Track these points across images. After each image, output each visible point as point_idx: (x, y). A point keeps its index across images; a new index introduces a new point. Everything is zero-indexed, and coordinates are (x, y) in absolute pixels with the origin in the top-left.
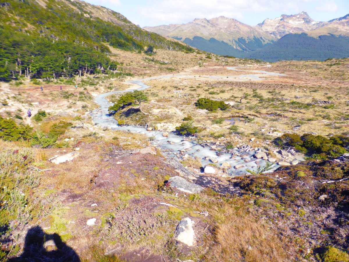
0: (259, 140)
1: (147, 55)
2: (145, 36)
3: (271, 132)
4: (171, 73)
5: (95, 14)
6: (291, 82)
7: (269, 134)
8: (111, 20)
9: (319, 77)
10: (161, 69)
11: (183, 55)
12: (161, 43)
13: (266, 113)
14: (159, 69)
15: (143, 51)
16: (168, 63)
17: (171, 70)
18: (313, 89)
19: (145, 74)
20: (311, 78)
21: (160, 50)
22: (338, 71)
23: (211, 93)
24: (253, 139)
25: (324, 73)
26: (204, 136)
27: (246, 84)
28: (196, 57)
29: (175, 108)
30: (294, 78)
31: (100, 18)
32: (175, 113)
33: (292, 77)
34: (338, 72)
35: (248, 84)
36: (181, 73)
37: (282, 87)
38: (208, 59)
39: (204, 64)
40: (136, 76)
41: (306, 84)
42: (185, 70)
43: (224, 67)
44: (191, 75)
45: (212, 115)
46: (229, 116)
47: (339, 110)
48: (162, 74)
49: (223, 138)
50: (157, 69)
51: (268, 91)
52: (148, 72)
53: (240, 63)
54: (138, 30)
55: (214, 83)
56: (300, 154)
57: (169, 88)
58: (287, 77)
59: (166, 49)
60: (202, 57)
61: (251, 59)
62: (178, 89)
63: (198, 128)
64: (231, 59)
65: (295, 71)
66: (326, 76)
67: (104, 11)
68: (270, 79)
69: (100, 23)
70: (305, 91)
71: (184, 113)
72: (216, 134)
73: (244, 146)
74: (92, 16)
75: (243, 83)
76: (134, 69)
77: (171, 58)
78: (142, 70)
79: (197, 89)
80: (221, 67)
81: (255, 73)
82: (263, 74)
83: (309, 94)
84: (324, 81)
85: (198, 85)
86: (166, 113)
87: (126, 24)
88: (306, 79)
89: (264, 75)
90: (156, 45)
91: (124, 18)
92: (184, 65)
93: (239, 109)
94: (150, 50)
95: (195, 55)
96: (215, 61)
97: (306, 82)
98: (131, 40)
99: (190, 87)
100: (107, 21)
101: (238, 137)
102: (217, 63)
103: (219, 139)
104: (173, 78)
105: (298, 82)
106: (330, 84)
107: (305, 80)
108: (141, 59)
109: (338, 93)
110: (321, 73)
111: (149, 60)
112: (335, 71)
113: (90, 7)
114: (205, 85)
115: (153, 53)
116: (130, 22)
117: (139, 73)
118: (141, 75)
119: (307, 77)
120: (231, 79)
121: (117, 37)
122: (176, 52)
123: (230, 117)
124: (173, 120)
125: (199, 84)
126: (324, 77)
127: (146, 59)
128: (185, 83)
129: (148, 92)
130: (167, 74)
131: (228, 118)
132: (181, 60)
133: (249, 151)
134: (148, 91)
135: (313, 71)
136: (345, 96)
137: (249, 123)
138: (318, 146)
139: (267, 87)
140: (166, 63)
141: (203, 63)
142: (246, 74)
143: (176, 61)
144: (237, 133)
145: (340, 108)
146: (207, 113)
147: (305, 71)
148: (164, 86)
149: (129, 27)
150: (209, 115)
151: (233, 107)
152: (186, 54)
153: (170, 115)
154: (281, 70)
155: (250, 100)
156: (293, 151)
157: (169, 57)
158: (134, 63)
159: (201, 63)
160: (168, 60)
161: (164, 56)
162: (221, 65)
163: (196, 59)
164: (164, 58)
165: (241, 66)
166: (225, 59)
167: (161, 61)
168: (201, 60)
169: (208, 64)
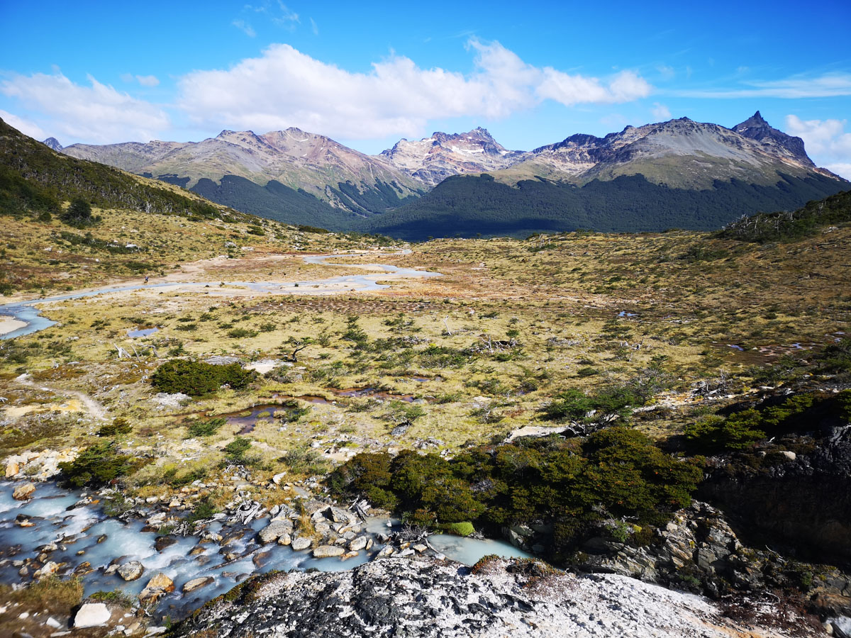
0: (294, 478)
1: (71, 226)
2: (66, 172)
3: (332, 451)
4: (138, 278)
6: (446, 293)
7: (328, 456)
9: (508, 278)
10: (108, 268)
11: (184, 225)
12: (118, 194)
13: (354, 387)
14: (103, 268)
15: (55, 213)
16: (136, 248)
17: (138, 269)
18: (488, 311)
19: (53, 282)
20: (492, 281)
21: (113, 211)
22: (547, 263)
23: (236, 333)
24: (277, 479)
25: (520, 268)
26: (142, 484)
27: (339, 301)
28: (221, 232)
29: (83, 397)
30: (455, 282)
32: (81, 414)
33: (453, 279)
34: (548, 267)
35: (343, 302)
36: (170, 277)
37: (422, 307)
38: (254, 236)
39: (243, 248)
40: (19, 290)
41: (478, 296)
42: (185, 266)
43: (297, 256)
44: (198, 281)
45: (197, 409)
46: (246, 407)
47: (526, 364)
48: (111, 280)
49: (196, 482)
50: (96, 266)
51: (385, 319)
52: (65, 275)
53: (338, 245)
54: (41, 155)
55: (254, 305)
56: (380, 511)
57: (115, 325)
58: (439, 281)
59: (135, 209)
60: (238, 232)
61: (365, 236)
62: (144, 325)
63: (130, 460)
64: (316, 234)
65: (463, 264)
66: (524, 276)
68: (401, 286)
70: (470, 316)
71: (110, 410)
72: (180, 474)
73: (244, 504)
75: (331, 300)
76: (16, 267)
77: (148, 234)
78: (46, 271)
79: (201, 323)
80: (288, 257)
81: (368, 271)
83: (476, 323)
84: (516, 287)
85: (207, 312)
86: (46, 416)
88: (481, 285)
89: (389, 278)
90: (102, 200)
92: (182, 254)
93: (284, 383)
94: (79, 214)
95: (218, 224)
97: (479, 291)
98: (17, 183)
99: (180, 320)
101: (240, 475)
102: (279, 246)
103: (183, 490)
104: (141, 294)
105: (462, 293)
106: (529, 294)
107: (479, 287)
108: (46, 238)
109: (539, 318)
110: (515, 268)
111: (75, 240)
112: (542, 263)
114: (230, 309)
115: (88, 220)
116: (14, 132)
117: (30, 282)
118: (38, 286)
119: (483, 278)
120: (306, 289)
122: (164, 217)
123: (250, 408)
124: (64, 439)
125: (212, 309)
126: (519, 279)
127: (64, 237)
128: (172, 307)
129: (40, 341)
130: (125, 279)
131: (244, 414)
132: (176, 239)
133: (254, 518)
134: (41, 337)
135: (498, 263)
136: (550, 325)
137: (291, 425)
138: (418, 486)
139: (387, 307)
140: (128, 248)
141: (240, 246)
142: (347, 274)
143: (160, 243)
144: (240, 464)
145: (530, 359)
146: (184, 404)
147: (482, 265)
148: (103, 319)
149: (11, 144)
150: (192, 407)
151: (267, 376)
152: (191, 222)
153: (61, 421)
154: (431, 261)
155: (336, 347)
156: (364, 505)
157: (142, 230)
158: (19, 251)
159: (234, 247)
160: (136, 241)
161: (123, 227)
162: (288, 251)
163: (221, 235)
164: (125, 235)
165: (340, 252)
166: (300, 235)
167: (115, 244)
168: (234, 240)
169: (254, 249)
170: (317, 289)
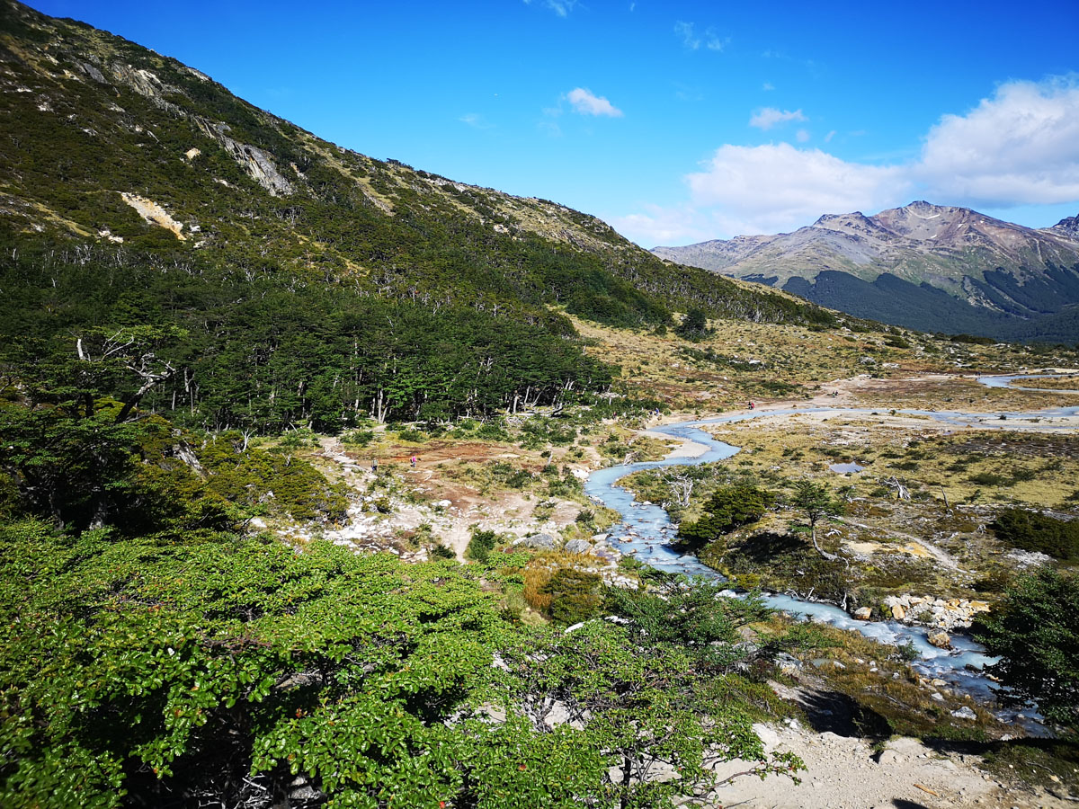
1: (686, 339)
4: (782, 400)
5: (523, 224)
8: (570, 237)
10: (744, 386)
11: (806, 336)
12: (726, 301)
14: (740, 387)
15: (669, 326)
16: (760, 364)
17: (779, 390)
19: (699, 402)
21: (722, 321)
23: (981, 478)
28: (851, 344)
29: (920, 541)
31: (540, 234)
32: (933, 561)
36: (817, 400)
38: (895, 348)
39: (885, 365)
40: (673, 409)
42: (826, 387)
43: (966, 376)
44: (856, 406)
50: (731, 385)
52: (706, 395)
55: (963, 441)
57: (809, 456)
59: (743, 319)
60: (873, 343)
64: (977, 346)
67: (549, 212)
69: (539, 247)
71: (963, 561)
74: (516, 230)
76: (657, 385)
77: (766, 348)
78: (686, 390)
79: (916, 462)
80: (953, 377)
85: (908, 447)
86: (899, 557)
87: (615, 248)
90: (710, 308)
91: (605, 230)
92: (813, 372)
94: (694, 327)
95: (845, 335)
96: (923, 354)
99: (884, 455)
100: (557, 242)
102: (934, 362)
104: (801, 420)
108: (670, 353)
111: (698, 356)
113: (510, 205)
114: (935, 445)
115: (703, 333)
116: (624, 241)
117: (679, 401)
118: (689, 406)
121: (591, 286)
122: (780, 327)
124: (937, 587)
125: (911, 444)
127: (685, 352)
128: (854, 438)
129: (746, 468)
130: (769, 402)
132: (799, 354)
134: (742, 463)
140: (752, 364)
141: (880, 363)
142: (1068, 404)
143: (784, 359)
148: (787, 447)
152: (813, 333)
153: (917, 566)
157: (760, 343)
158: (652, 367)
159: (873, 363)
160: (756, 356)
161: (739, 340)
162: (948, 369)
163: (851, 348)
164: (743, 349)
166: (957, 347)
167: (736, 359)
168: (870, 354)
169: (900, 366)
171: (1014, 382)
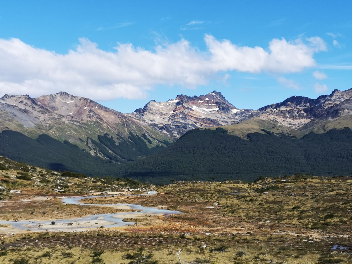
6: (183, 229)
9: (237, 215)
20: (224, 218)
22: (273, 202)
25: (248, 206)
27: (88, 237)
30: (192, 219)
33: (190, 217)
34: (272, 205)
37: (160, 242)
38: (22, 180)
39: (12, 191)
41: (211, 231)
43: (58, 197)
51: (127, 253)
53: (94, 188)
58: (178, 218)
61: (118, 180)
64: (76, 179)
65: (199, 203)
66: (251, 213)
68: (144, 222)
70: (202, 249)
75: (81, 236)
80: (49, 198)
81: (118, 210)
82: (133, 211)
83: (207, 256)
84: (244, 223)
88: (214, 222)
96: (39, 183)
97: (212, 227)
102: (43, 189)
105: (197, 228)
106: (255, 230)
107: (212, 224)
110: (244, 207)
112: (267, 202)
119: (216, 216)
126: (247, 216)
135: (229, 202)
139: (130, 242)
141: (9, 190)
142: (98, 213)
147: (216, 204)
154: (172, 201)
159: (4, 190)
162: (50, 193)
165: (95, 194)
166: (62, 180)
168: (5, 185)
169: (21, 192)
170: (70, 226)
171: (82, 200)
